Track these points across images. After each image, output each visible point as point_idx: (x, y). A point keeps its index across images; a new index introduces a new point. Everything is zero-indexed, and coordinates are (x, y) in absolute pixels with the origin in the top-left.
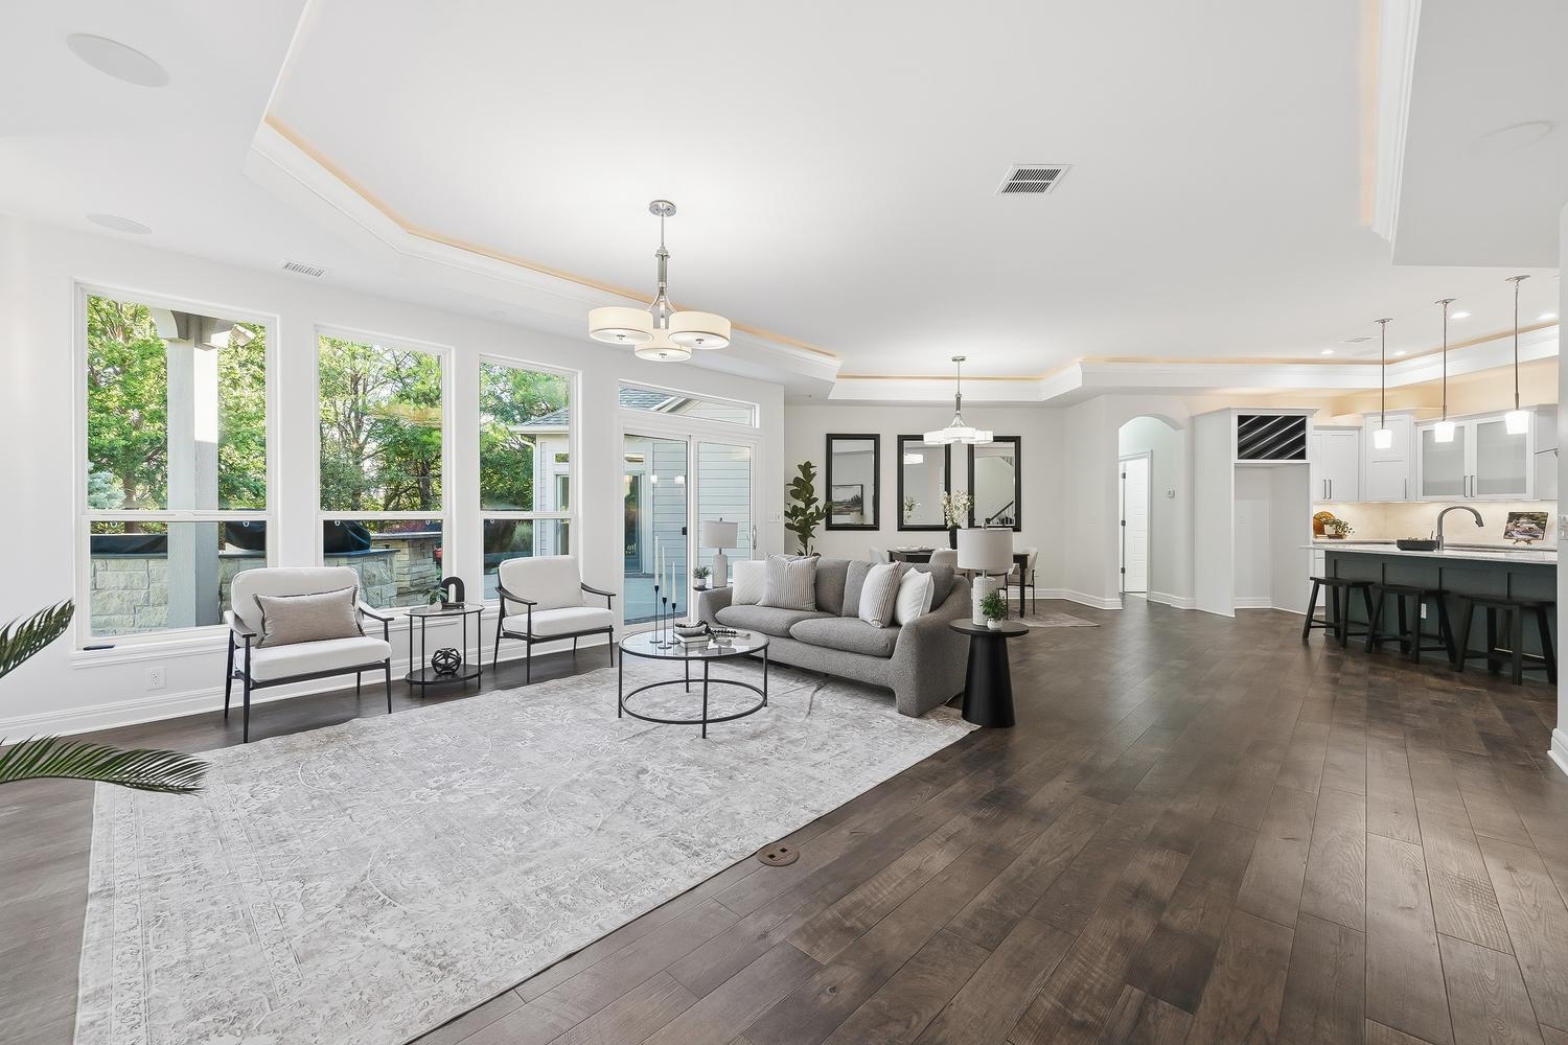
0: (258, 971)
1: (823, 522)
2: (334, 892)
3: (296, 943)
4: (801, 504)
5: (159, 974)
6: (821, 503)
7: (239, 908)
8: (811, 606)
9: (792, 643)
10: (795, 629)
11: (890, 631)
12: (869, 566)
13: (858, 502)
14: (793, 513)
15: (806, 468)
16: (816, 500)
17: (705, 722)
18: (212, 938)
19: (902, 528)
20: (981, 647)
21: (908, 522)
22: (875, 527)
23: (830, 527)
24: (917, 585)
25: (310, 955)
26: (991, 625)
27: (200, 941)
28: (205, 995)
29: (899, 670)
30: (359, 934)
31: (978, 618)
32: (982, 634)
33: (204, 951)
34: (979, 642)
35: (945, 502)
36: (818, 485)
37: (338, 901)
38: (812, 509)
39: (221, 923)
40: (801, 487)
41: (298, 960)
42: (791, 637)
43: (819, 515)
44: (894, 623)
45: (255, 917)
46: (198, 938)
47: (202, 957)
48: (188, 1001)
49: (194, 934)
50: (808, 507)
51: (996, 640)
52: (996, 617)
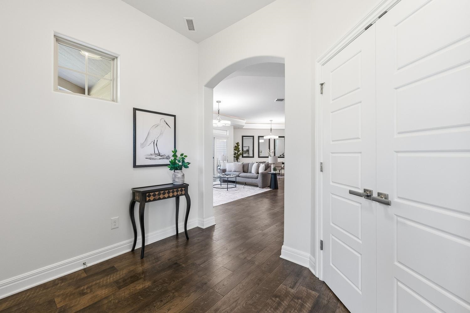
1: (241, 156)
4: (237, 152)
6: (241, 152)
8: (242, 171)
9: (239, 178)
10: (240, 175)
11: (258, 174)
12: (253, 164)
13: (248, 151)
14: (235, 154)
15: (238, 144)
16: (240, 151)
17: (227, 188)
19: (259, 157)
20: (273, 176)
21: (260, 156)
22: (253, 157)
23: (243, 157)
24: (262, 166)
26: (274, 172)
29: (259, 181)
31: (272, 172)
32: (272, 174)
34: (272, 175)
35: (268, 151)
36: (240, 147)
38: (239, 153)
40: (236, 148)
42: (239, 177)
43: (240, 154)
44: (258, 173)
50: (238, 152)
51: (275, 175)
52: (275, 171)
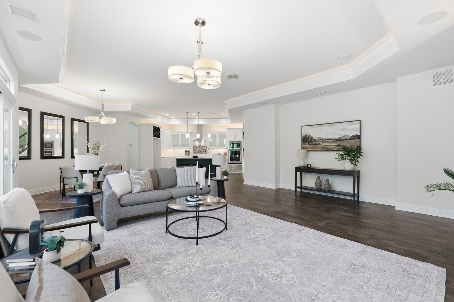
0: (395, 276)
2: (360, 277)
3: (381, 274)
5: (419, 294)
7: (386, 295)
18: (400, 293)
25: (382, 270)
27: (404, 294)
28: (410, 280)
30: (368, 265)
33: (404, 290)
37: (362, 274)
39: (394, 295)
41: (385, 271)
45: (384, 288)
46: (403, 296)
47: (406, 289)
48: (414, 282)
49: (404, 298)
